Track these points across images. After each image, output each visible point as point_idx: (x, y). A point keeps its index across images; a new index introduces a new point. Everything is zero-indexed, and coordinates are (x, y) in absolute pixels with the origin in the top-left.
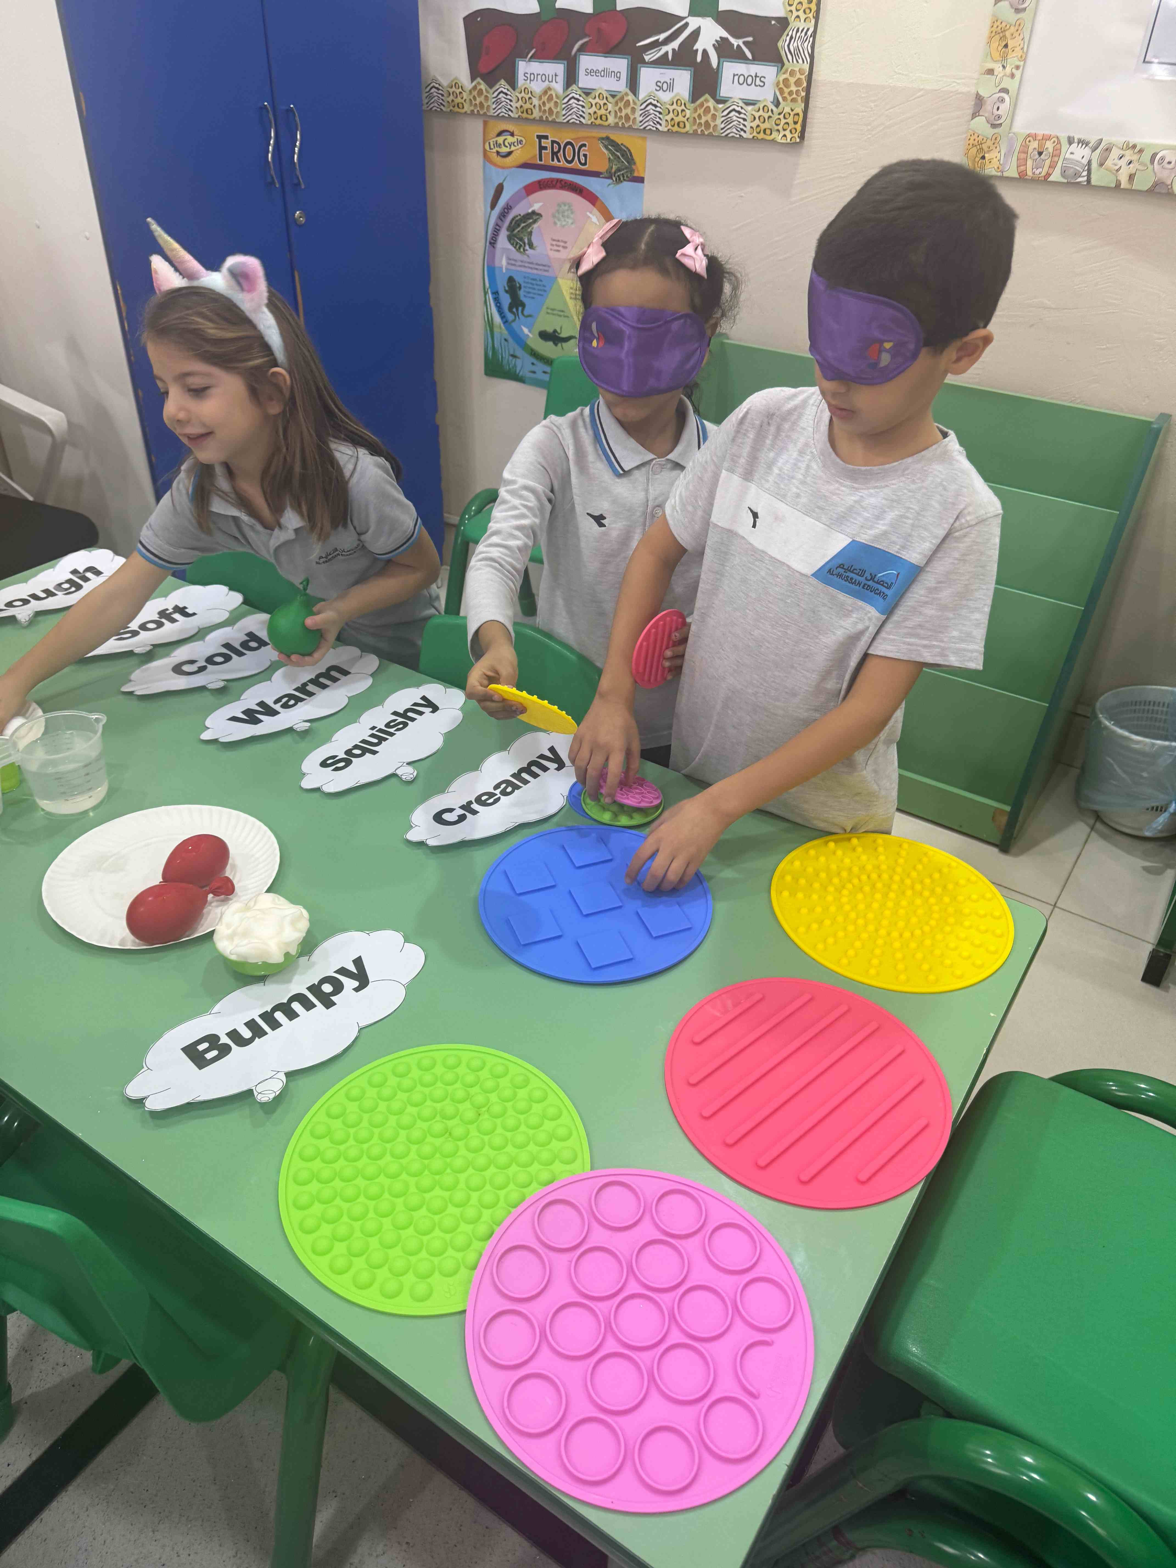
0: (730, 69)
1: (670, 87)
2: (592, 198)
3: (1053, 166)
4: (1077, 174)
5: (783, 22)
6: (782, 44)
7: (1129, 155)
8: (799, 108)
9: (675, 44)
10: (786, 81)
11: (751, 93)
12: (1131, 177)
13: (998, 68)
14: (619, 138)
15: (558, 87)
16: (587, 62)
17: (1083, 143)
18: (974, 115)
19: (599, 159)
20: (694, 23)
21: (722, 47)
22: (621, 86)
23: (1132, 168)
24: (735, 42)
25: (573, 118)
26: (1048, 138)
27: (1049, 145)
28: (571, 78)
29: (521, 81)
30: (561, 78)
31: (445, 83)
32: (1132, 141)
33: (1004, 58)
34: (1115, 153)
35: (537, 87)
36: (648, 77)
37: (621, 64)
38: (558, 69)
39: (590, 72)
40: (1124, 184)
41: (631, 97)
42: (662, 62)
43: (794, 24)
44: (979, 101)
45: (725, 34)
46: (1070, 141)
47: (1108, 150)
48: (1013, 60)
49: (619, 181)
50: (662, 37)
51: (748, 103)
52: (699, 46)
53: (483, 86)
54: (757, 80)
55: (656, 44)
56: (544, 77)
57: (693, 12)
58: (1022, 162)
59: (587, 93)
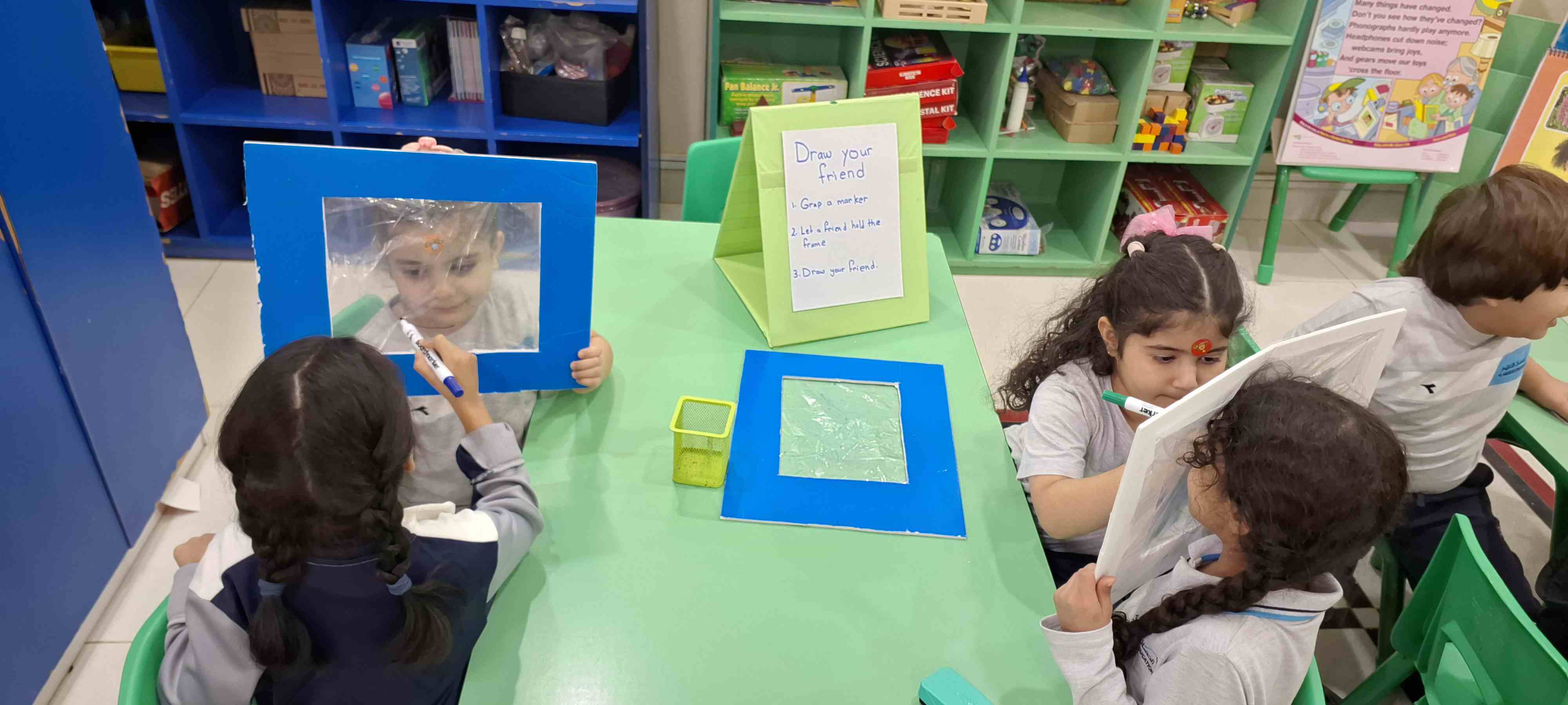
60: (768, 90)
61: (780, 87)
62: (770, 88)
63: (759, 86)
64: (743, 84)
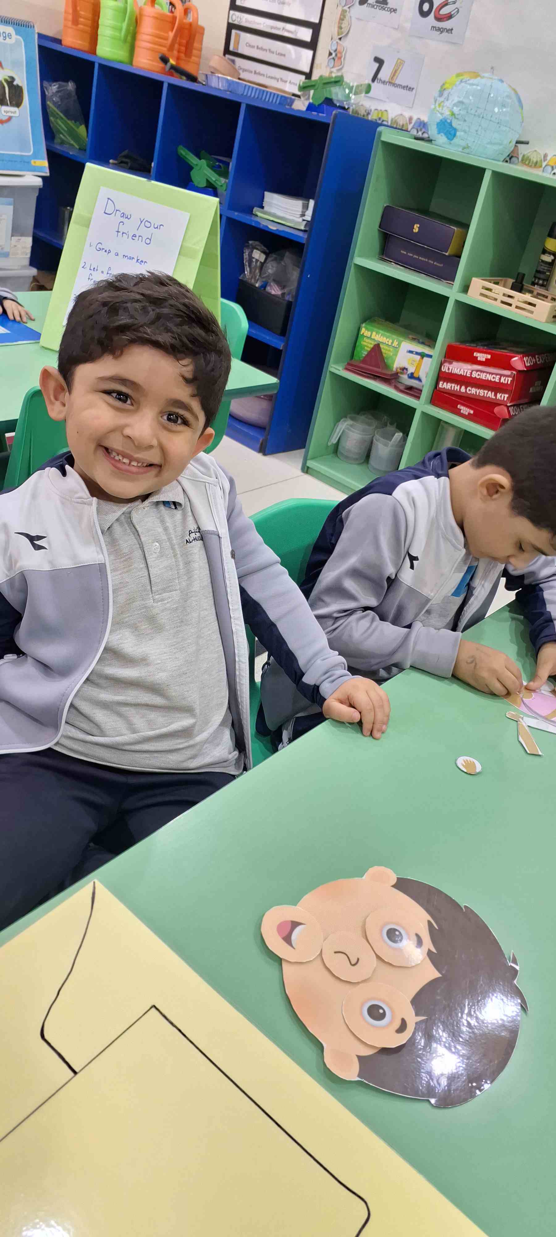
60: (390, 344)
61: (399, 345)
62: (392, 343)
63: (385, 338)
64: (374, 333)
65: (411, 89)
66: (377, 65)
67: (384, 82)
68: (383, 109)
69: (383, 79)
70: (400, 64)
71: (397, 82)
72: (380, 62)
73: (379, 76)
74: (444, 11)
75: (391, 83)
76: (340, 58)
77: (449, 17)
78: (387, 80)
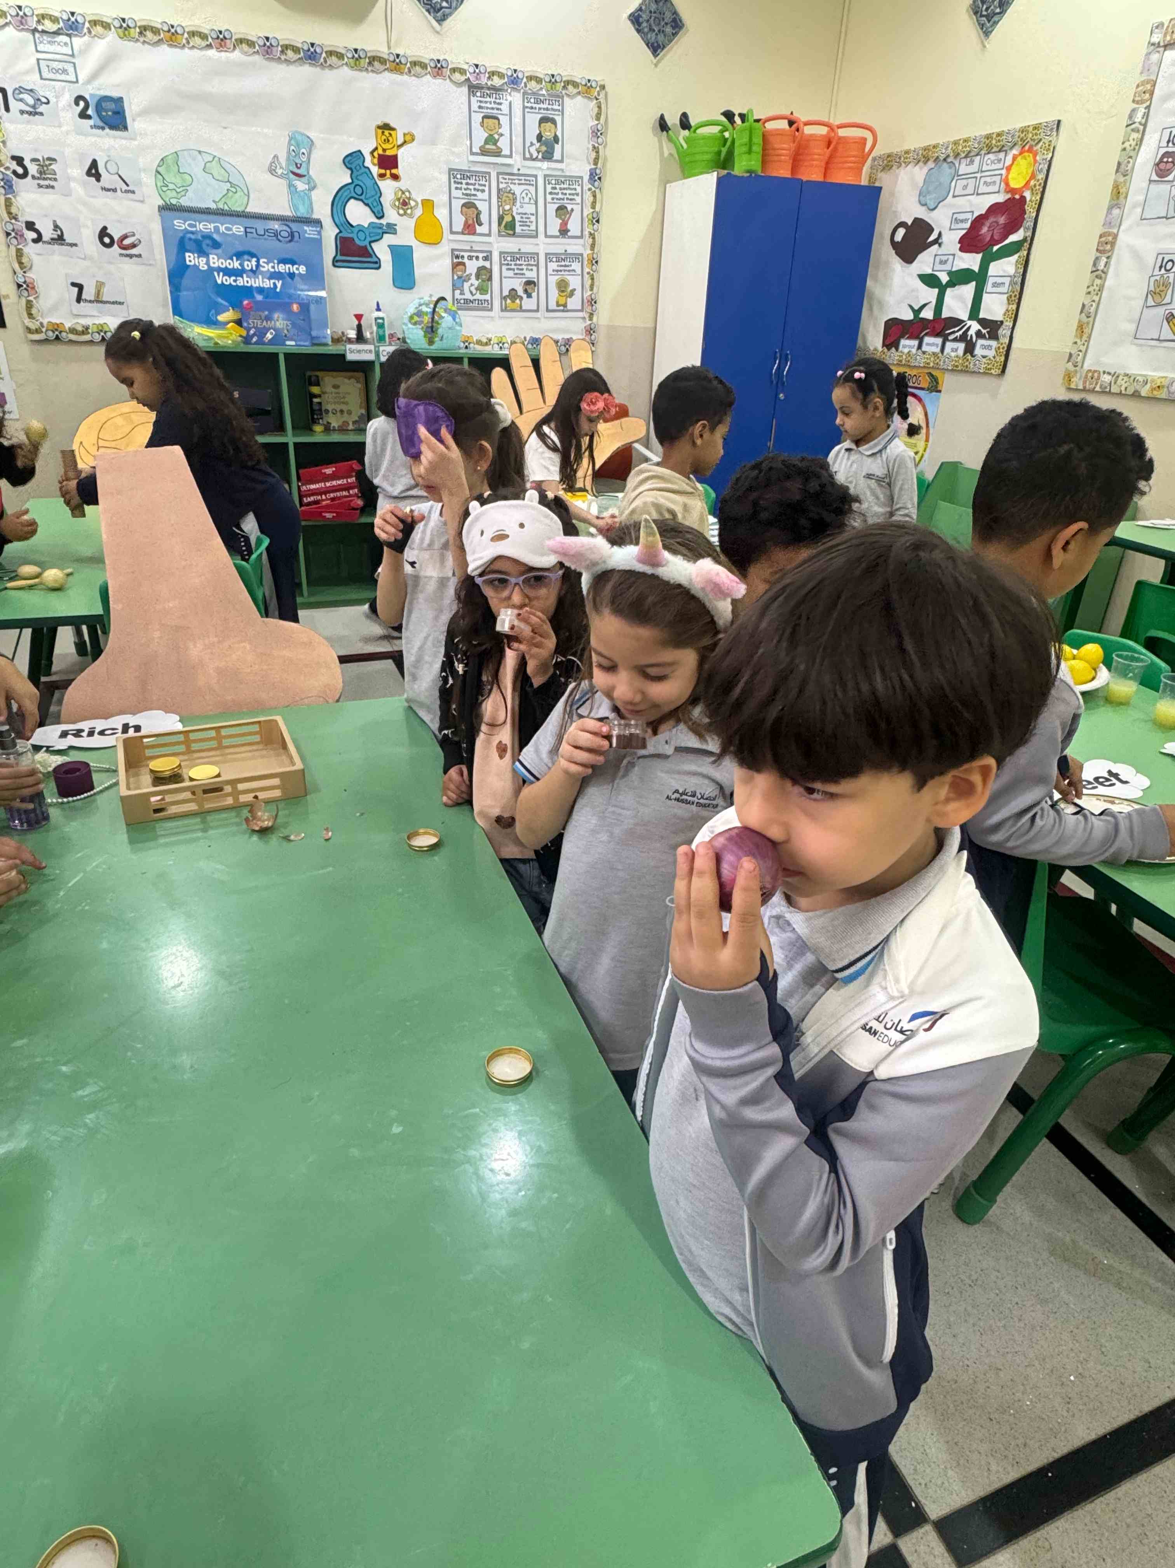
0: (981, 342)
1: (956, 350)
2: (919, 400)
3: (1096, 384)
4: (1106, 388)
5: (1002, 322)
6: (1000, 332)
7: (1126, 379)
8: (1003, 359)
9: (961, 332)
10: (999, 348)
11: (986, 352)
12: (1126, 388)
13: (1078, 341)
14: (934, 373)
15: (914, 351)
16: (927, 340)
17: (1109, 373)
18: (1069, 361)
19: (925, 382)
20: (969, 323)
21: (979, 334)
22: (937, 350)
23: (1126, 385)
24: (984, 331)
25: (917, 364)
26: (1095, 371)
27: (1096, 375)
28: (920, 347)
29: (901, 348)
30: (916, 347)
31: (872, 348)
32: (1127, 372)
33: (1081, 337)
34: (1121, 377)
35: (906, 350)
36: (949, 345)
37: (939, 341)
38: (915, 343)
39: (928, 344)
40: (1123, 392)
41: (940, 355)
42: (955, 340)
43: (1005, 323)
44: (1071, 355)
45: (980, 328)
46: (1104, 372)
47: (1118, 377)
48: (1085, 338)
49: (931, 392)
50: (956, 329)
51: (984, 357)
52: (970, 333)
53: (886, 350)
54: (989, 347)
55: (954, 332)
56: (910, 347)
57: (970, 319)
58: (1085, 382)
59: (924, 353)
65: (121, 303)
66: (76, 289)
67: (90, 301)
68: (102, 322)
69: (88, 299)
70: (100, 285)
71: (104, 299)
72: (80, 287)
73: (84, 297)
74: (126, 242)
75: (98, 300)
76: (33, 288)
77: (134, 246)
78: (93, 299)
